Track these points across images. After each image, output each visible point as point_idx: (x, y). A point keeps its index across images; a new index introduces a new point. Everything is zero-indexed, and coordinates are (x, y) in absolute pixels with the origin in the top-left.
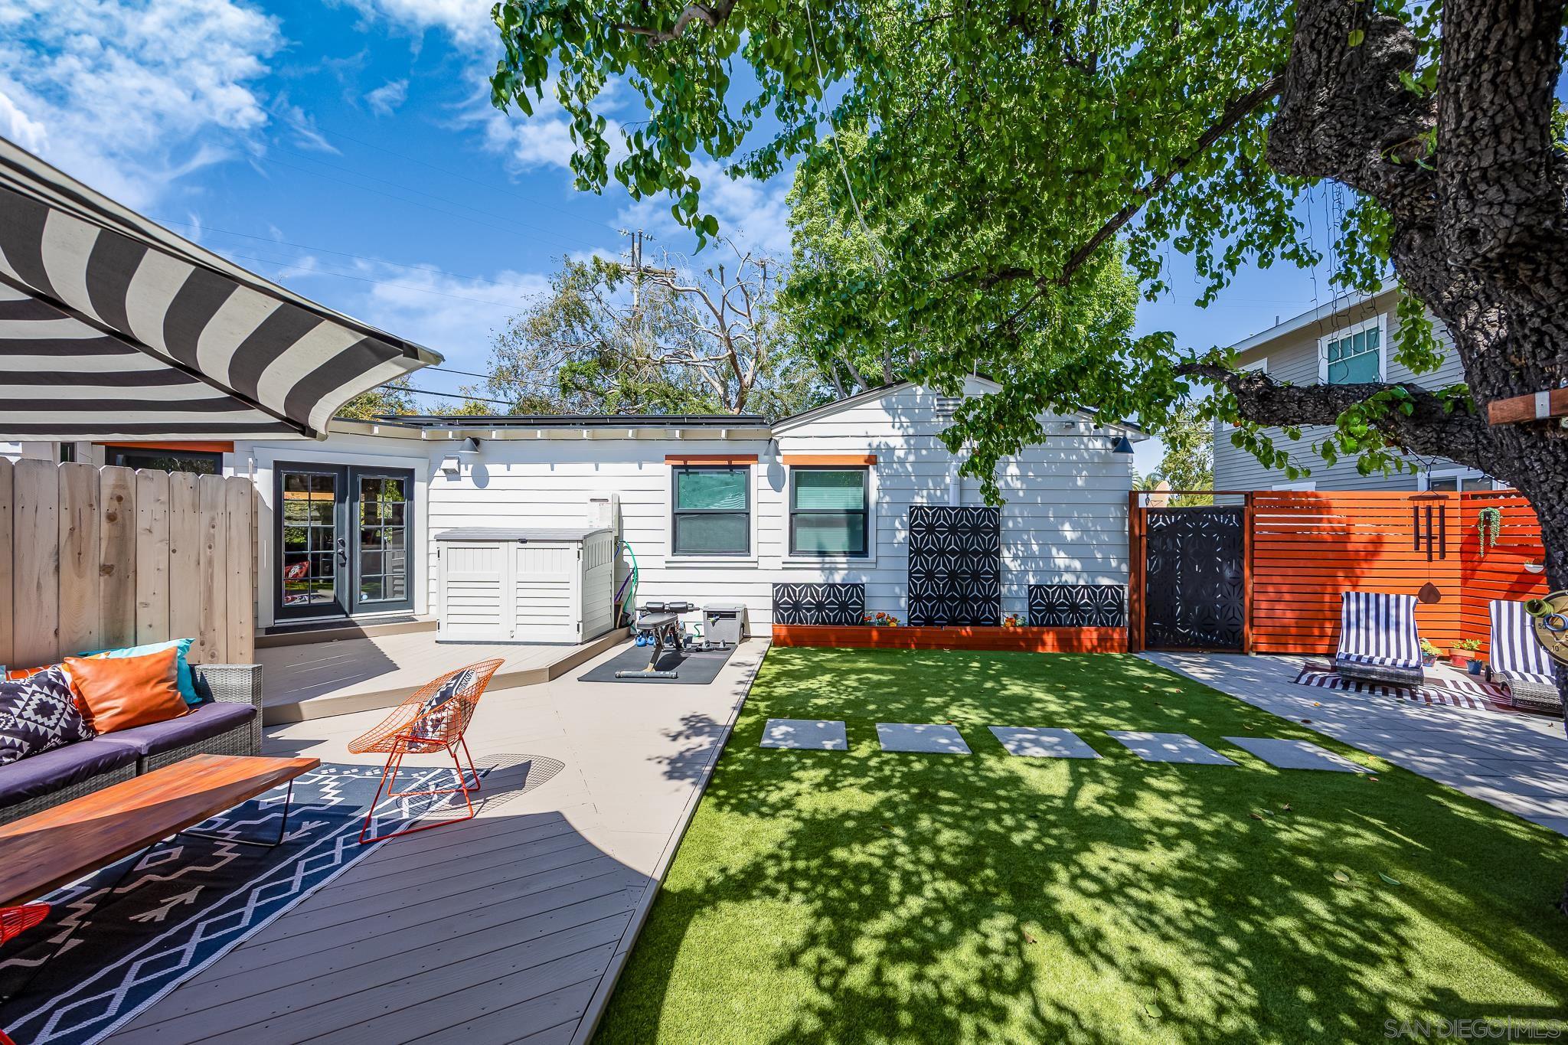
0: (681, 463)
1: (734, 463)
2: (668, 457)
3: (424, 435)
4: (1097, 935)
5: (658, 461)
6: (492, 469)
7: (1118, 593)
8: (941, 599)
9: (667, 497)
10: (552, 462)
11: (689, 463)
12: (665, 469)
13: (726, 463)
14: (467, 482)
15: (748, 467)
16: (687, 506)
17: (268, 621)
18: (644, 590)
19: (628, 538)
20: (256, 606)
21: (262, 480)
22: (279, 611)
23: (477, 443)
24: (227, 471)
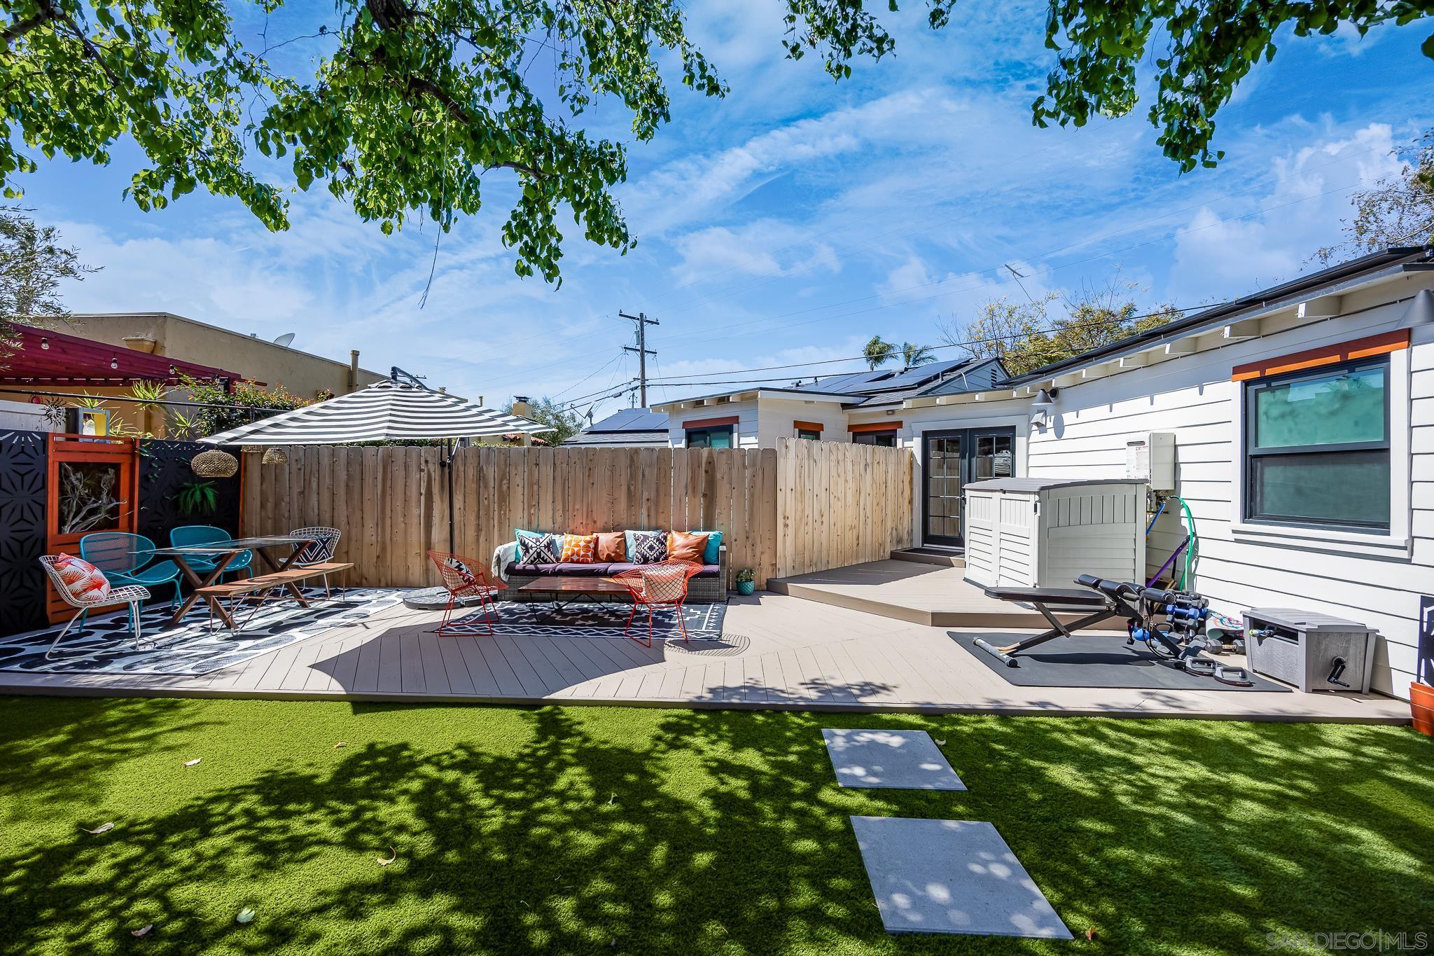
0: (1256, 374)
1: (1352, 355)
2: (1237, 370)
3: (1015, 394)
4: (355, 913)
5: (1223, 380)
6: (1068, 417)
9: (1235, 432)
10: (1110, 400)
11: (1269, 372)
12: (1232, 390)
13: (1336, 359)
14: (1051, 434)
15: (1385, 358)
16: (1269, 441)
17: (918, 543)
18: (1203, 567)
19: (1186, 491)
20: (911, 532)
21: (916, 445)
22: (927, 538)
23: (1054, 393)
24: (899, 441)
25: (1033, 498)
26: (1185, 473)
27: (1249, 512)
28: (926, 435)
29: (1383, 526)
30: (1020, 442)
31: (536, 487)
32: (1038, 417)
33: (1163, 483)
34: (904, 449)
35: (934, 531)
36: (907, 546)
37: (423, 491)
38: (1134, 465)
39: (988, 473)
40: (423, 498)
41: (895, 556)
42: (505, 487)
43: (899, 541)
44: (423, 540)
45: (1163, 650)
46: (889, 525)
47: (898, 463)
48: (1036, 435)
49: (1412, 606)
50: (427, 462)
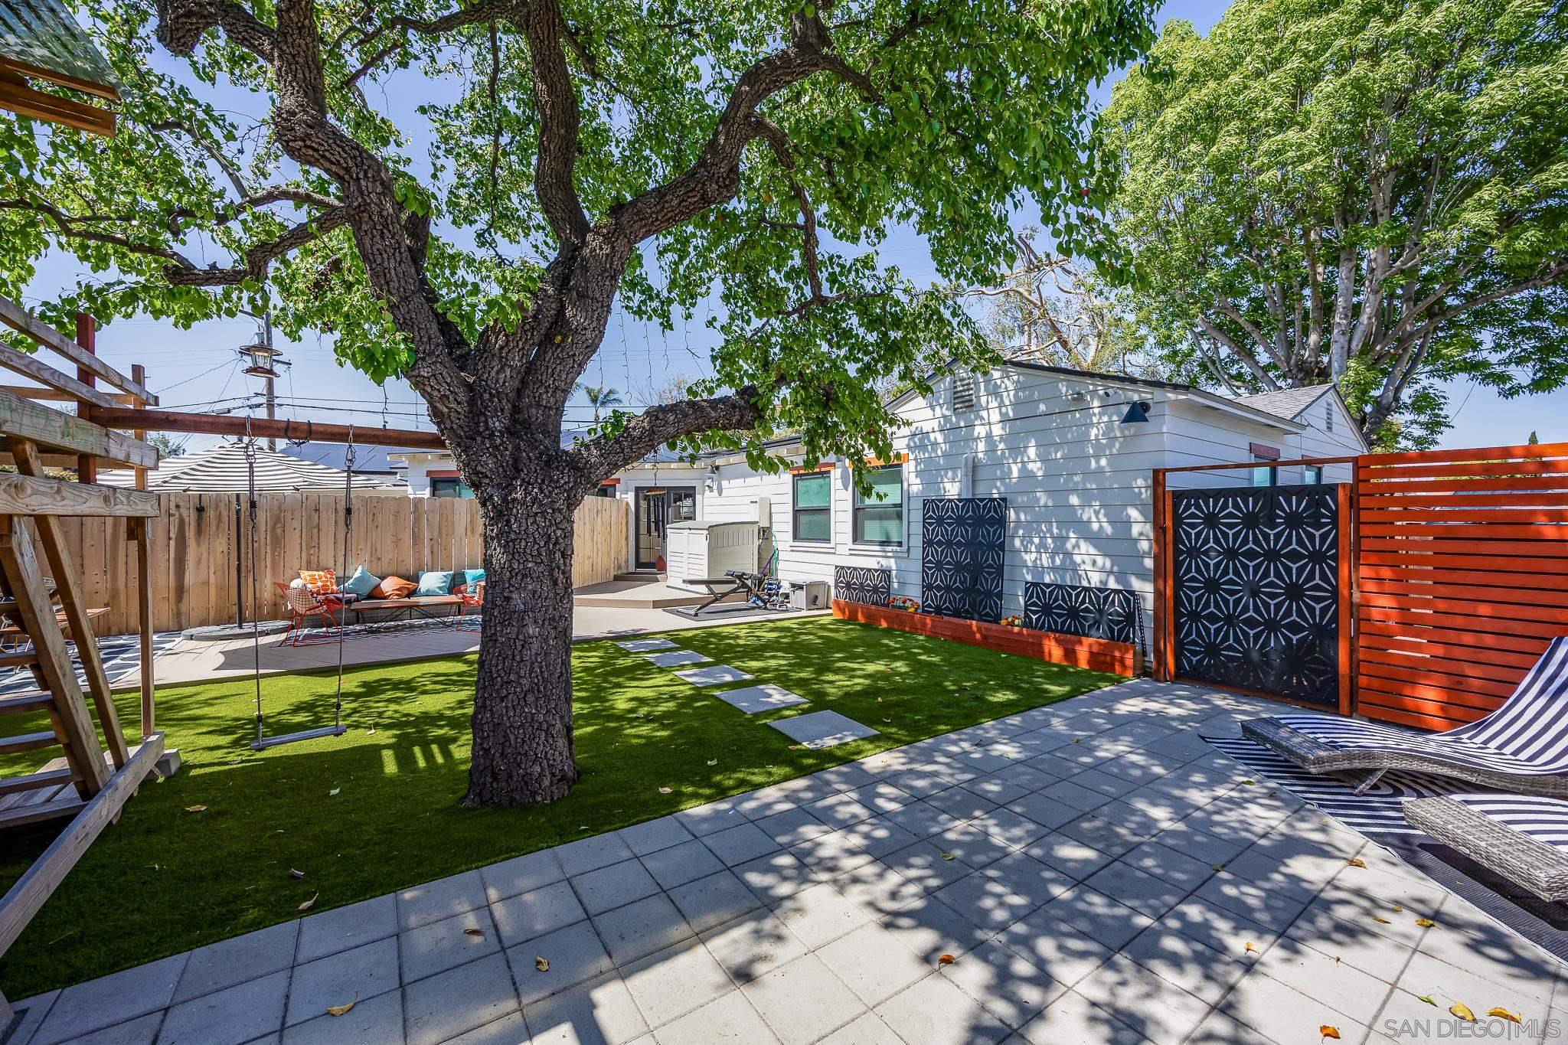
0: (796, 473)
1: (822, 469)
2: (791, 469)
3: (696, 466)
5: (785, 474)
6: (725, 483)
7: (1128, 601)
8: (948, 589)
9: (789, 498)
11: (800, 472)
12: (789, 479)
14: (716, 492)
15: (830, 472)
16: (801, 505)
17: (632, 569)
18: (781, 565)
19: (774, 528)
20: (627, 561)
21: (630, 498)
22: (638, 564)
23: (717, 468)
24: (618, 494)
25: (705, 532)
26: (775, 518)
27: (795, 537)
28: (638, 490)
29: (828, 540)
30: (698, 497)
31: (315, 531)
32: (708, 482)
33: (765, 524)
34: (621, 500)
35: (643, 560)
36: (624, 571)
37: (172, 535)
38: (752, 514)
39: (679, 517)
40: (172, 543)
41: (617, 578)
42: (279, 531)
43: (619, 568)
44: (172, 584)
45: (761, 604)
46: (613, 555)
47: (618, 510)
48: (707, 492)
49: (832, 571)
50: (178, 506)
